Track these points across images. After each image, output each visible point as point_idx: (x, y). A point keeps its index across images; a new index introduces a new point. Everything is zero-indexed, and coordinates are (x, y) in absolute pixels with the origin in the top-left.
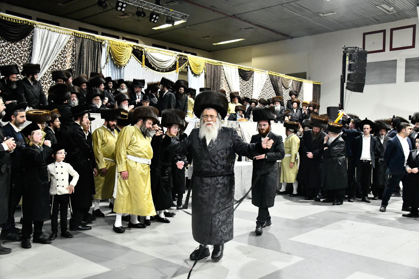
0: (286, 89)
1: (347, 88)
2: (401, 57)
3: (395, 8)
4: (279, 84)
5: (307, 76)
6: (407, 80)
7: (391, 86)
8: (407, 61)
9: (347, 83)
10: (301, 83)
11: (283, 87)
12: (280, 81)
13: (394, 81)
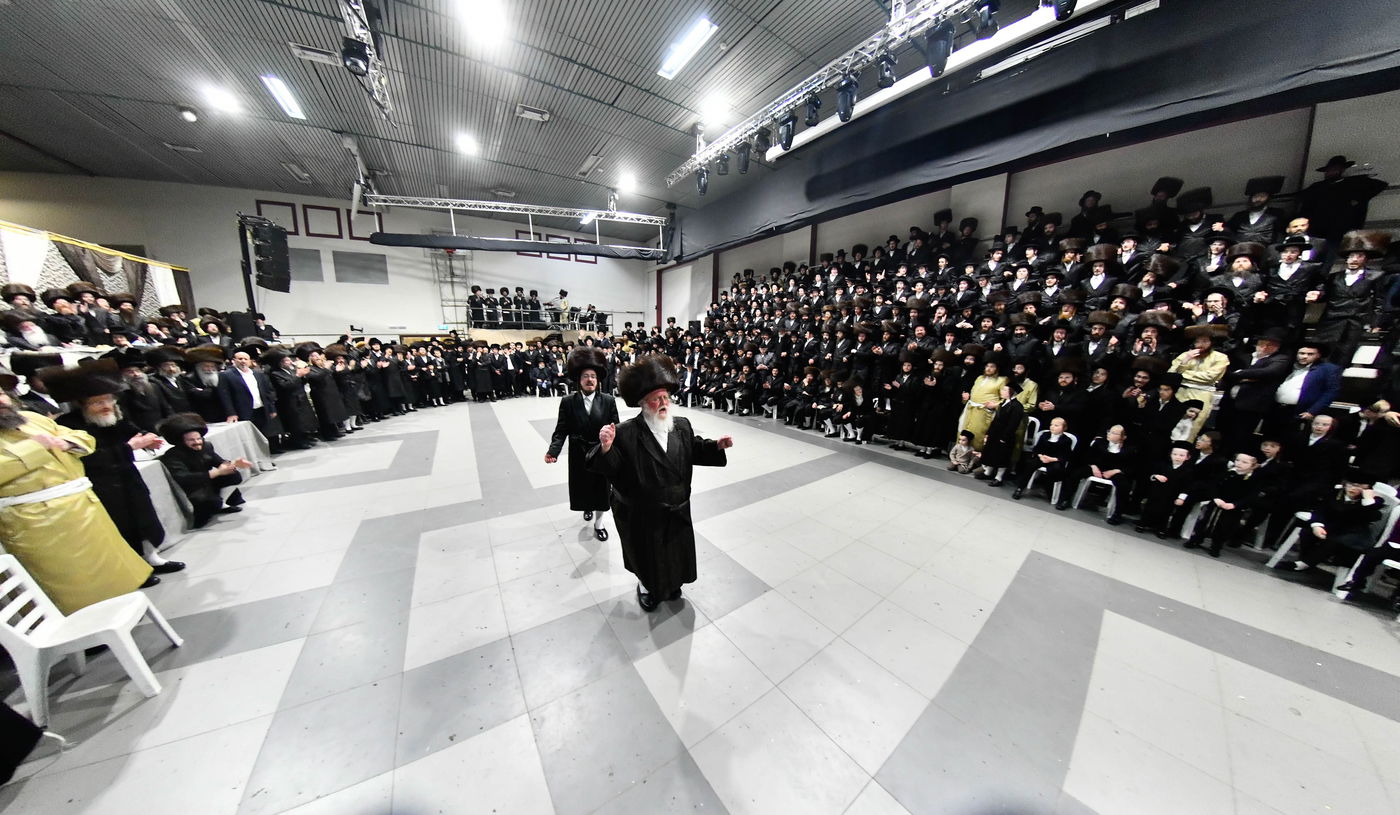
0: (110, 274)
1: (258, 283)
2: (327, 248)
3: (312, 177)
4: (89, 264)
5: (147, 251)
6: (339, 280)
7: (316, 285)
8: (336, 254)
9: (258, 276)
10: (144, 267)
11: (100, 271)
12: (88, 256)
13: (319, 277)
